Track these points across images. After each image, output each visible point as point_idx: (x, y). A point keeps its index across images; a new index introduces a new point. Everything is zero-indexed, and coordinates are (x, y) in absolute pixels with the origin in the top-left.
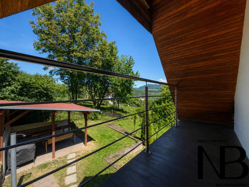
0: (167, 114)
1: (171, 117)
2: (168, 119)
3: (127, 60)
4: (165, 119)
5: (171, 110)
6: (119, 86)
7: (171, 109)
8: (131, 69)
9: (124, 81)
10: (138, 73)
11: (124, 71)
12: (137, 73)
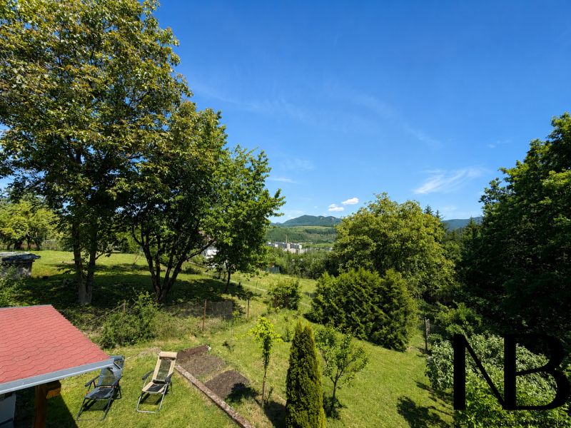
0: (354, 300)
1: (364, 309)
2: (357, 314)
3: (252, 161)
4: (350, 314)
5: (363, 290)
6: (228, 231)
7: (364, 288)
8: (263, 185)
9: (240, 218)
10: (280, 196)
11: (243, 189)
12: (277, 195)
